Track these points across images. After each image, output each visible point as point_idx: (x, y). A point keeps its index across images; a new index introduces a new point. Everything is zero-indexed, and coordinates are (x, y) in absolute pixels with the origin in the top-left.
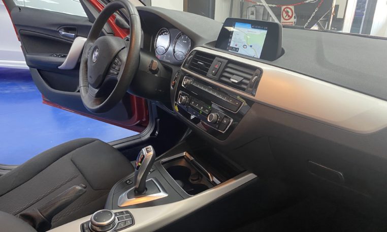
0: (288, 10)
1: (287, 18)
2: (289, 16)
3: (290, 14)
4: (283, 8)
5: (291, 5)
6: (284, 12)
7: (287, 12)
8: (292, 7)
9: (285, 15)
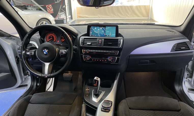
0: (49, 6)
1: (50, 10)
2: (50, 9)
3: (50, 8)
4: (47, 6)
5: (50, 4)
6: (48, 8)
7: (49, 7)
8: (51, 5)
9: (48, 9)
